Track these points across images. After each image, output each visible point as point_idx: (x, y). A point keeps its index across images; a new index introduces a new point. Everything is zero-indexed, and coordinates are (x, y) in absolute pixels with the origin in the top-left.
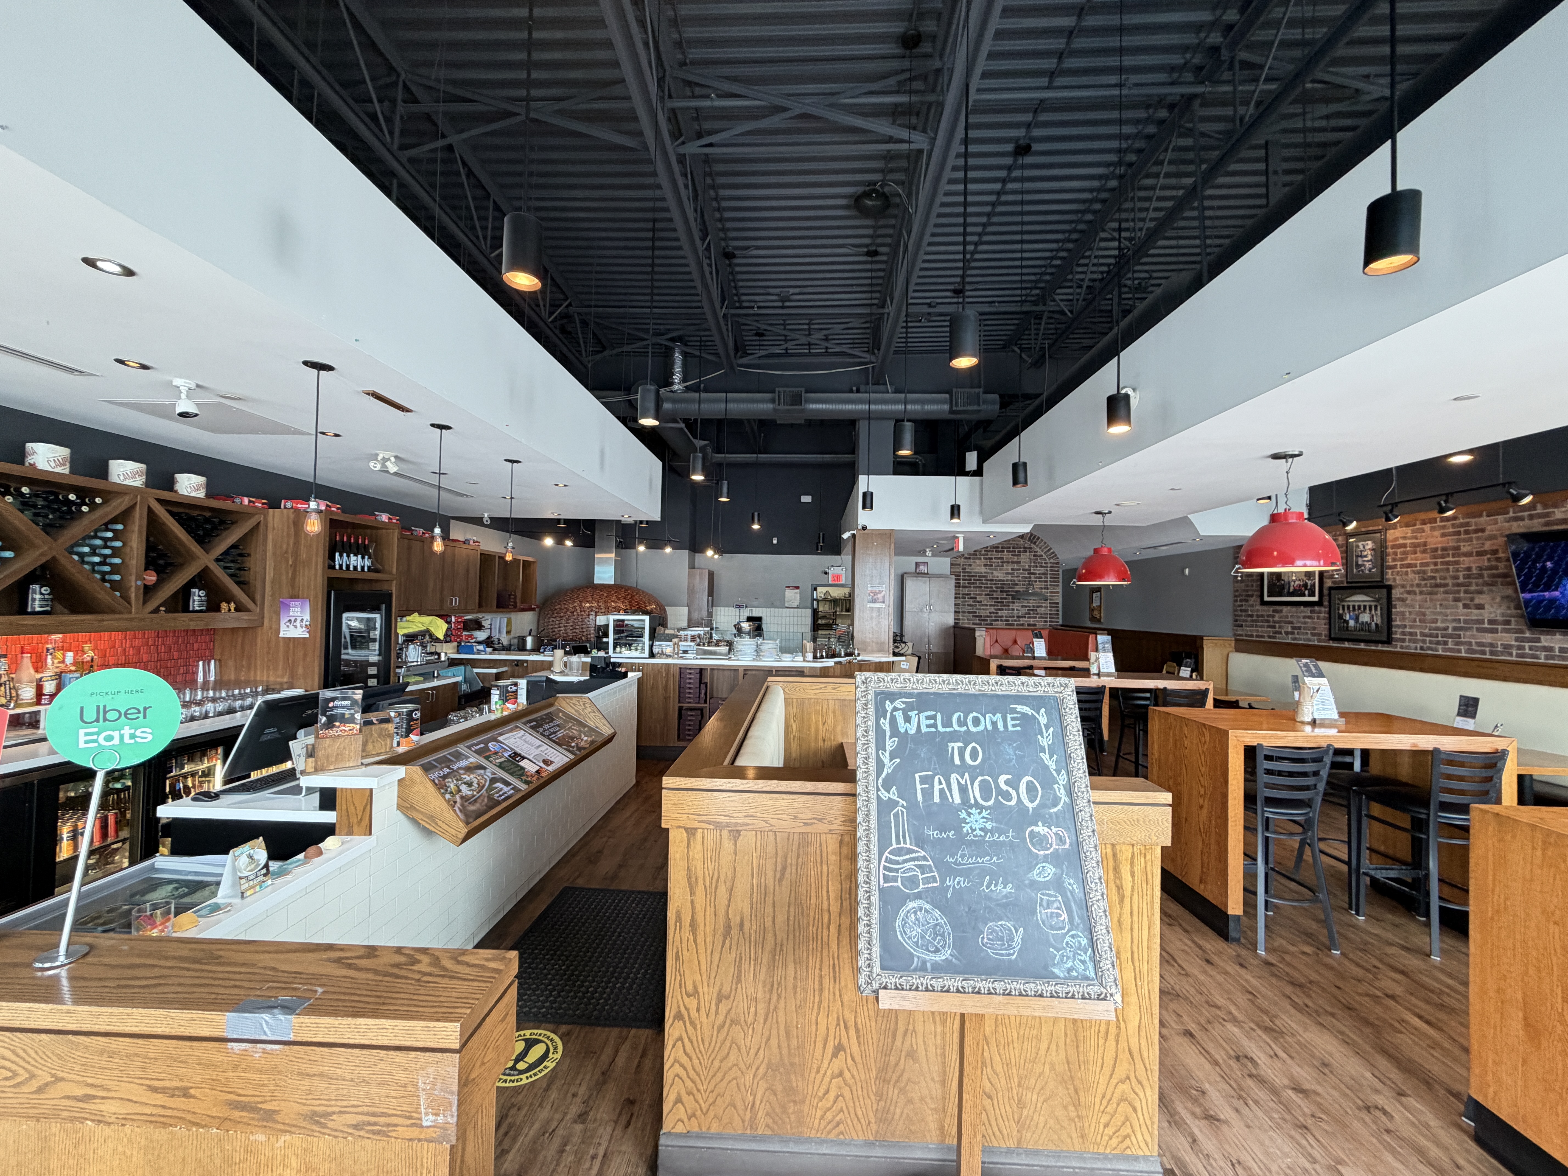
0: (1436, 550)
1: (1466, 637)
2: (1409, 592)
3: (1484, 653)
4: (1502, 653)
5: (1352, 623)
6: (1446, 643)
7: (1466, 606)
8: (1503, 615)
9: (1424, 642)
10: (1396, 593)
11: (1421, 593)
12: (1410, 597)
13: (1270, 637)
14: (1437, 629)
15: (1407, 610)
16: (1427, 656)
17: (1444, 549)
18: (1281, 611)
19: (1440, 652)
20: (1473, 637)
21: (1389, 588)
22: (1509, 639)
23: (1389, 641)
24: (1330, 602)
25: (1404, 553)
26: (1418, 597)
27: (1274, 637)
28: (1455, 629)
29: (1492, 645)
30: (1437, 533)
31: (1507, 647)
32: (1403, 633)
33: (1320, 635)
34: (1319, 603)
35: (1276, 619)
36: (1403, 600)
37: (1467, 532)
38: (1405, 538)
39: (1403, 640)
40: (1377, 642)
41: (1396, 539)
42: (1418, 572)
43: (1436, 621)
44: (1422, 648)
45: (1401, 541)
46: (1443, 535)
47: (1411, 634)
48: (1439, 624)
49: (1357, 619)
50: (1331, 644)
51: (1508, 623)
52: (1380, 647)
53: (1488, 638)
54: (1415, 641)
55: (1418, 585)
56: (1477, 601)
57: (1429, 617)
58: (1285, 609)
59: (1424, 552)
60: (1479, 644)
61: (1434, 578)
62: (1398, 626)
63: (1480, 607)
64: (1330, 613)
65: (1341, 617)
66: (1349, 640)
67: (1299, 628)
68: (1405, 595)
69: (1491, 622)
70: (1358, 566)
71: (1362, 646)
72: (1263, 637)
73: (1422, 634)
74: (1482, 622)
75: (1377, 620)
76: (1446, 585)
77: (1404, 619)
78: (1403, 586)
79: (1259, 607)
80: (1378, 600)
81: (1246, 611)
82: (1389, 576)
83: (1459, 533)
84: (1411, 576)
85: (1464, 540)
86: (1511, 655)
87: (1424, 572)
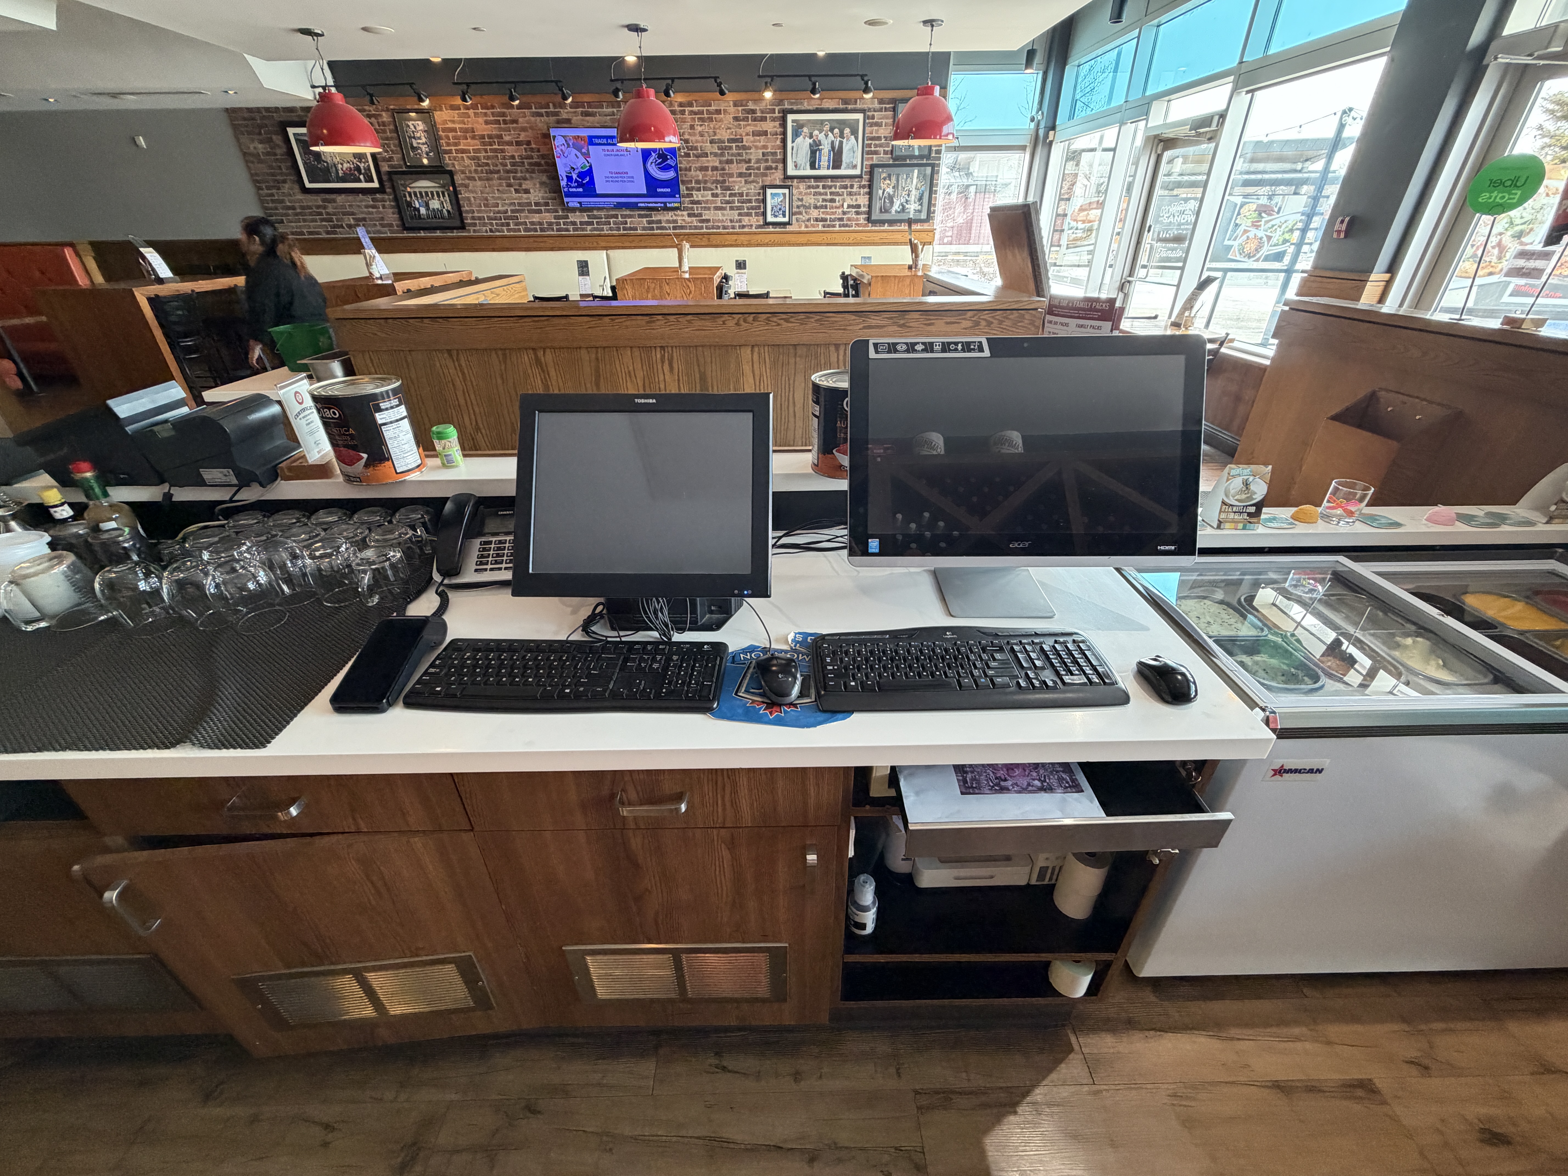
0: (483, 137)
1: (522, 217)
2: (469, 178)
3: (536, 230)
4: (548, 230)
5: (423, 211)
6: (508, 224)
7: (517, 191)
8: (543, 198)
9: (492, 224)
10: (459, 179)
11: (480, 179)
12: (471, 184)
13: (328, 233)
14: (499, 212)
15: (471, 195)
16: (497, 237)
17: (490, 137)
18: (334, 201)
19: (506, 233)
20: (527, 217)
21: (451, 174)
22: (548, 217)
23: (463, 227)
24: (393, 188)
25: (455, 138)
26: (479, 183)
27: (335, 233)
28: (513, 211)
29: (540, 224)
30: (481, 120)
31: (550, 224)
32: (473, 218)
33: (391, 225)
34: (381, 190)
35: (330, 210)
36: (467, 186)
37: (505, 122)
38: (453, 122)
39: (475, 225)
40: (452, 229)
41: (445, 122)
42: (473, 158)
43: (497, 205)
44: (491, 231)
45: (450, 125)
46: (487, 123)
47: (480, 218)
48: (500, 208)
49: (427, 205)
50: (406, 234)
51: (547, 204)
52: (455, 234)
53: (536, 218)
54: (485, 225)
55: (476, 171)
56: (524, 187)
57: (491, 202)
58: (340, 198)
59: (473, 138)
60: (532, 223)
61: (487, 164)
62: (467, 212)
63: (527, 191)
64: (396, 199)
65: (409, 204)
66: (424, 229)
67: (364, 219)
68: (467, 181)
69: (537, 204)
70: (414, 149)
71: (438, 234)
72: (318, 233)
73: (490, 218)
74: (530, 204)
75: (448, 206)
76: (498, 172)
77: (470, 204)
78: (463, 172)
79: (300, 196)
80: (443, 186)
81: (282, 201)
82: (447, 161)
83: (498, 122)
84: (467, 162)
85: (505, 130)
86: (553, 230)
87: (478, 158)
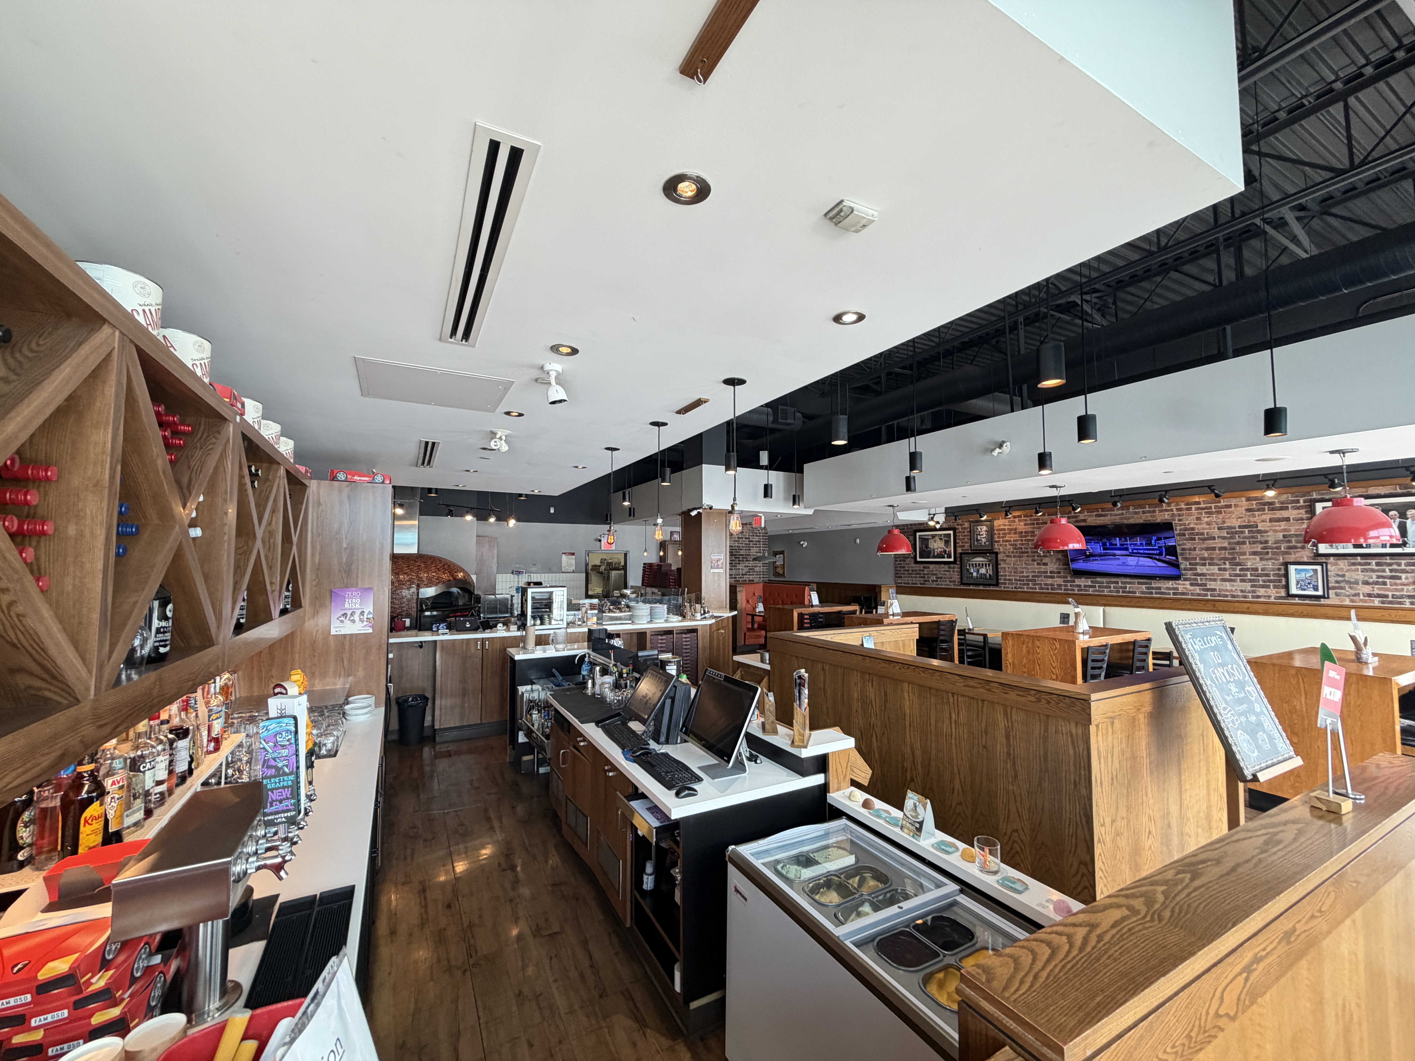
0: (1021, 533)
1: (1039, 581)
2: (1007, 556)
3: (1048, 589)
4: (1057, 589)
5: (975, 574)
6: (1028, 584)
7: (1038, 564)
8: (1057, 568)
9: (1017, 584)
10: (1000, 557)
11: (1014, 557)
12: (1008, 559)
13: (921, 584)
14: (1023, 577)
15: (1006, 566)
16: (1018, 592)
17: (1026, 532)
18: (929, 567)
19: (1025, 590)
20: (1042, 580)
21: (997, 554)
22: (1060, 581)
23: (997, 584)
24: (961, 561)
25: (1003, 534)
26: (1013, 559)
27: (924, 584)
28: (1033, 576)
29: (1052, 585)
30: (1022, 523)
31: (1059, 585)
32: (1005, 580)
33: (955, 581)
34: (954, 562)
35: (926, 572)
36: (1005, 561)
37: (1038, 524)
38: (1004, 525)
39: (1005, 584)
40: (990, 585)
41: (1000, 525)
42: (1012, 545)
43: (1023, 572)
44: (1015, 588)
45: (1002, 527)
46: (1025, 525)
47: (1009, 580)
48: (1025, 574)
49: (978, 571)
50: (962, 587)
51: (1059, 573)
52: (992, 588)
53: (1050, 581)
54: (1012, 584)
55: (1013, 552)
56: (1044, 561)
57: (1019, 570)
58: (932, 566)
59: (1015, 533)
60: (1046, 584)
61: (1021, 548)
62: (1002, 576)
63: (1045, 564)
64: (961, 568)
65: (968, 570)
66: (973, 584)
67: (941, 578)
68: (1005, 558)
69: (1051, 572)
70: (978, 540)
71: (981, 588)
72: (916, 584)
73: (1016, 580)
74: (1047, 572)
75: (990, 572)
76: (1028, 552)
77: (1005, 571)
78: (1004, 553)
79: (913, 565)
80: (990, 561)
81: (904, 567)
82: (996, 547)
83: (1033, 524)
84: (1009, 547)
85: (1036, 528)
86: (1061, 589)
87: (1016, 545)
